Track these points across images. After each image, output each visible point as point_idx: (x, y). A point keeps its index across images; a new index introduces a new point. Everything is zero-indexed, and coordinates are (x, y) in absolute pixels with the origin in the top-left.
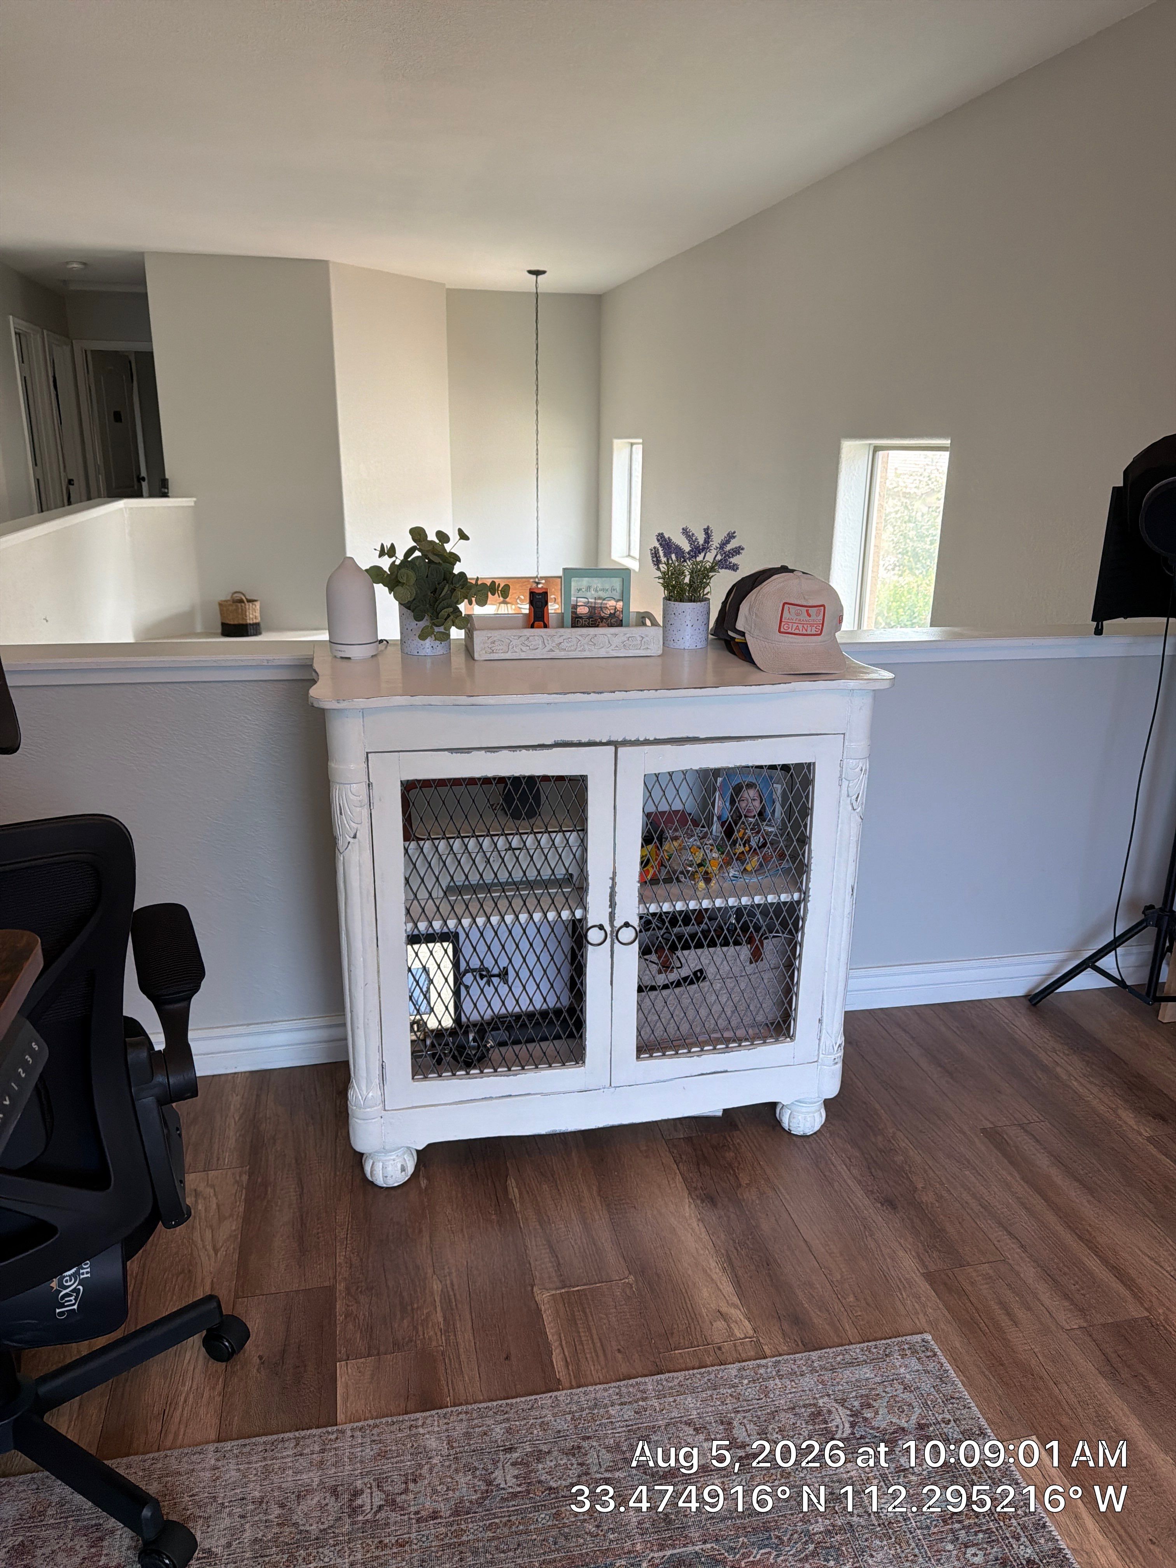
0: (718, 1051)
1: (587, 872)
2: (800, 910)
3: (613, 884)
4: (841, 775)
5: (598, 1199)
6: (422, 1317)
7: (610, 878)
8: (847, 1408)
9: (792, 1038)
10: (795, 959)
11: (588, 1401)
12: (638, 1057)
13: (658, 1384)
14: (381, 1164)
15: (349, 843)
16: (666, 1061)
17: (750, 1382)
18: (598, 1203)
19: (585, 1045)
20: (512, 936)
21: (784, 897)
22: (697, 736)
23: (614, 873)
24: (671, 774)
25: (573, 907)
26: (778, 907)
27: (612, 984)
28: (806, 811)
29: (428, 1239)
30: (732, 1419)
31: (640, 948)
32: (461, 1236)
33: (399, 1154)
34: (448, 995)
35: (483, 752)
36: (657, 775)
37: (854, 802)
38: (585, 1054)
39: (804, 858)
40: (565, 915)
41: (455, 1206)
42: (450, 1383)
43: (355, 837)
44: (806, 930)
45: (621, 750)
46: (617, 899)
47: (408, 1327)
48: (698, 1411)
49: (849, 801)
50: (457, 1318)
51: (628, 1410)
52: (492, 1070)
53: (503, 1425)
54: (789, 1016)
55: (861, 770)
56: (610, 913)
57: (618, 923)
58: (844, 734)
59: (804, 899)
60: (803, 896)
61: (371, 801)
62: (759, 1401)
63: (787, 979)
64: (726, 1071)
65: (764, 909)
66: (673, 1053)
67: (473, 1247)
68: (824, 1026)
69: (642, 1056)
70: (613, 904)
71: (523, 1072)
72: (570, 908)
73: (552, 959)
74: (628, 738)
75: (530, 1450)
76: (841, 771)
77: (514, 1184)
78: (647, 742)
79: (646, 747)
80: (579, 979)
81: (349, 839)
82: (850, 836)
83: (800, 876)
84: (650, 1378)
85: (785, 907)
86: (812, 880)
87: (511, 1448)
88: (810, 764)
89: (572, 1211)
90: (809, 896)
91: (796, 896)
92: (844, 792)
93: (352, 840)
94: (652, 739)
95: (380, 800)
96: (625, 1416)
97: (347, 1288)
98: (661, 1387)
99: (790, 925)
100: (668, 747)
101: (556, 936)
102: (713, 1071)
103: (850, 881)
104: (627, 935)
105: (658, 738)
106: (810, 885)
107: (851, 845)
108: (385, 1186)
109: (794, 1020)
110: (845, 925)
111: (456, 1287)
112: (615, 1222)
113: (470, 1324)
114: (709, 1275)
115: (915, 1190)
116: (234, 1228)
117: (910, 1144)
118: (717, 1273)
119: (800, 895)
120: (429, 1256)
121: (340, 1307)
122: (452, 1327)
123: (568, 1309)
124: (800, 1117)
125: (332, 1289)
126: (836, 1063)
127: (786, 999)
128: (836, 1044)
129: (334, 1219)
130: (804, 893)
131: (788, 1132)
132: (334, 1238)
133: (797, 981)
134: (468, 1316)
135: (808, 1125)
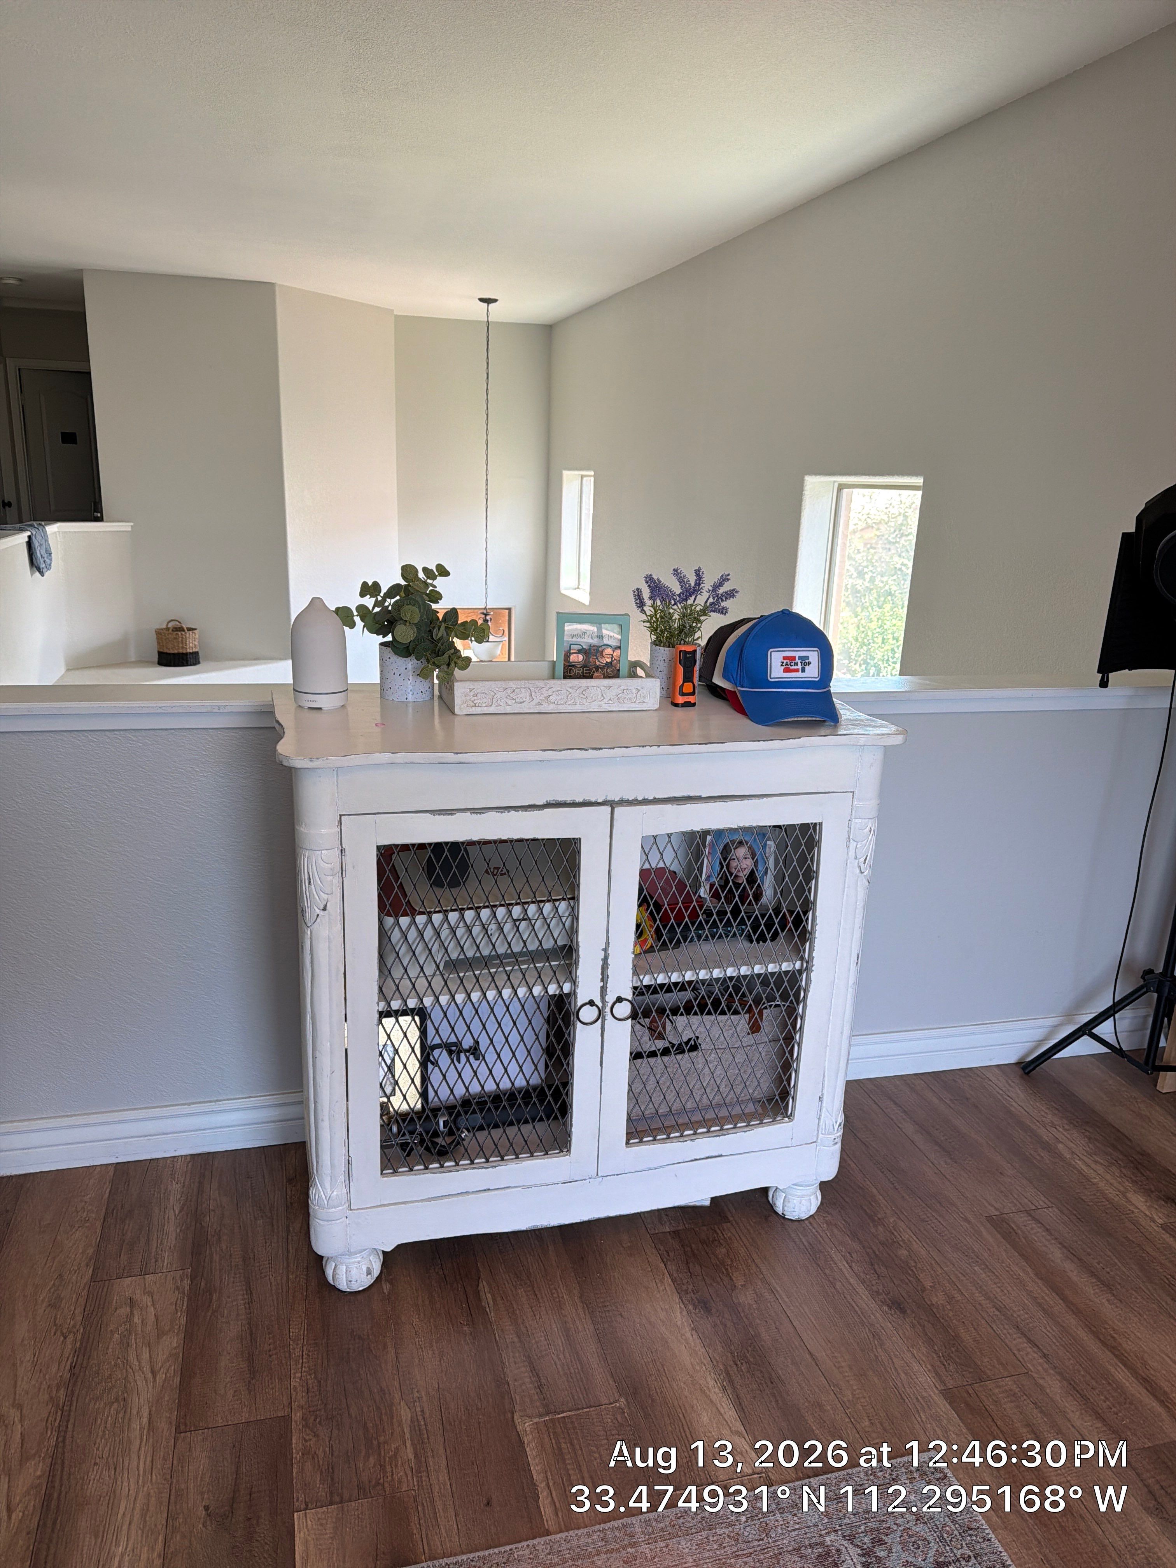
0: (712, 1134)
1: (578, 941)
2: (801, 980)
3: (605, 957)
4: (849, 836)
5: (579, 1305)
6: (390, 1454)
7: (603, 950)
8: (857, 1546)
9: (790, 1117)
10: (795, 1033)
12: (627, 1143)
14: (344, 1267)
15: (318, 915)
16: (656, 1146)
18: (580, 1310)
19: (569, 1129)
20: (494, 1014)
21: (785, 966)
22: (699, 794)
23: (607, 944)
24: (669, 836)
25: (561, 980)
26: (779, 977)
27: (601, 1064)
28: (811, 876)
31: (633, 1025)
32: (430, 1351)
33: (366, 1257)
34: (414, 1066)
35: (468, 814)
36: (655, 837)
37: (862, 865)
38: (570, 1141)
39: (807, 924)
40: (552, 989)
41: (422, 1315)
42: (424, 1536)
43: (324, 909)
44: (808, 1003)
45: (618, 811)
46: (609, 971)
47: (375, 1466)
49: (856, 864)
50: (430, 1454)
52: (468, 1162)
54: (788, 1093)
55: (870, 831)
56: (602, 988)
57: (610, 998)
58: (853, 792)
59: (807, 969)
60: (805, 965)
61: (344, 871)
63: (787, 1054)
64: (721, 1156)
65: (765, 979)
66: (665, 1136)
67: (443, 1364)
68: (824, 1104)
69: (632, 1141)
70: (604, 978)
74: (625, 798)
76: (849, 832)
77: (487, 1289)
78: (645, 802)
79: (642, 806)
80: (565, 1059)
81: (318, 912)
82: (856, 903)
83: (803, 944)
85: (786, 977)
86: (816, 948)
88: (816, 824)
89: (552, 1320)
90: (813, 966)
91: (798, 965)
92: (852, 854)
93: (321, 913)
94: (649, 797)
95: (354, 868)
97: (304, 1418)
98: (650, 1529)
99: (792, 997)
100: (666, 807)
101: (541, 1013)
102: (705, 1155)
103: (855, 949)
104: (622, 1009)
105: (657, 797)
106: (814, 954)
107: (857, 911)
108: (348, 1290)
109: (793, 1098)
110: (850, 997)
111: (427, 1415)
112: (600, 1333)
113: (445, 1462)
114: (708, 1397)
115: (924, 1290)
116: (175, 1345)
117: (913, 1236)
118: (716, 1393)
119: (802, 965)
120: (396, 1377)
121: (296, 1441)
122: (424, 1464)
123: (554, 1441)
124: (796, 1201)
125: (287, 1419)
126: (836, 1143)
127: (785, 1076)
128: (836, 1122)
129: (287, 1332)
130: (807, 962)
131: (783, 1217)
132: (287, 1355)
133: (798, 1056)
134: (442, 1451)
135: (804, 1209)
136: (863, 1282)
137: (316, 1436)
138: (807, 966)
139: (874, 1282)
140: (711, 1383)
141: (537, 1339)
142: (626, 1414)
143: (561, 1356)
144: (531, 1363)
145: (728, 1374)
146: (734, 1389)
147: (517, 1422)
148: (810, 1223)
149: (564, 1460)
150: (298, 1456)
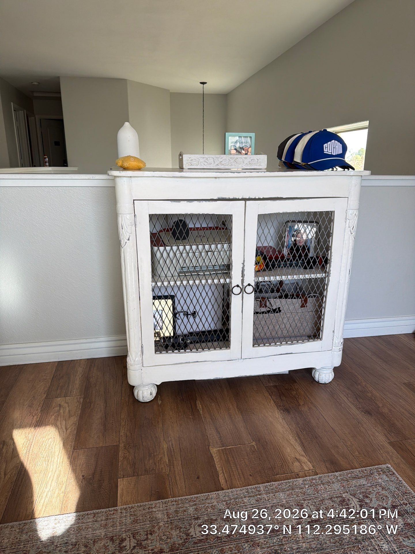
0: (288, 344)
1: (232, 260)
2: (325, 281)
3: (243, 266)
5: (237, 410)
6: (159, 459)
7: (242, 263)
8: (357, 498)
9: (321, 339)
10: (323, 303)
11: (233, 495)
12: (253, 346)
13: (266, 487)
14: (141, 391)
15: (126, 242)
16: (265, 348)
17: (309, 486)
18: (237, 411)
19: (230, 340)
21: (319, 276)
22: (282, 197)
23: (244, 261)
24: (270, 215)
25: (226, 277)
26: (316, 279)
27: (242, 312)
28: (330, 235)
29: (161, 425)
30: (302, 503)
31: (255, 297)
32: (176, 424)
33: (149, 387)
36: (264, 215)
37: (351, 230)
38: (230, 344)
39: (328, 256)
40: (222, 281)
41: (173, 412)
42: (171, 489)
43: (129, 240)
44: (328, 290)
45: (248, 202)
46: (245, 273)
47: (152, 463)
48: (286, 500)
49: (349, 230)
50: (175, 459)
51: (252, 499)
52: (190, 350)
53: (194, 507)
54: (320, 329)
55: (355, 215)
56: (242, 278)
57: (245, 284)
58: (348, 198)
59: (328, 276)
60: (327, 274)
61: (136, 224)
62: (315, 495)
63: (319, 313)
64: (292, 353)
66: (269, 344)
67: (181, 429)
68: (335, 334)
69: (255, 346)
70: (243, 275)
71: (203, 351)
72: (224, 277)
73: (216, 301)
74: (251, 197)
75: (207, 519)
76: (346, 216)
77: (199, 403)
78: (259, 199)
79: (259, 201)
80: (228, 310)
81: (126, 241)
82: (349, 247)
83: (326, 265)
84: (262, 485)
85: (319, 280)
86: (331, 266)
87: (198, 518)
88: (332, 211)
89: (225, 415)
90: (330, 274)
91: (324, 275)
92: (347, 225)
93: (128, 241)
94: (262, 198)
95: (140, 223)
96: (251, 502)
97: (125, 446)
98: (267, 489)
99: (321, 288)
100: (269, 201)
101: (218, 290)
102: (286, 353)
103: (349, 267)
104: (249, 289)
105: (264, 197)
106: (331, 269)
107: (349, 251)
108: (143, 401)
109: (322, 331)
110: (346, 288)
111: (174, 446)
112: (245, 419)
113: (180, 463)
114: (290, 442)
115: (379, 407)
116: (75, 420)
117: (373, 389)
118: (293, 441)
119: (326, 275)
120: (162, 433)
121: (121, 454)
122: (172, 463)
123: (225, 456)
124: (323, 375)
125: (118, 446)
126: (340, 351)
127: (318, 321)
128: (340, 342)
129: (120, 417)
130: (328, 273)
131: (318, 382)
132: (119, 424)
133: (324, 313)
134: (180, 459)
135: (327, 379)
136: (353, 404)
137: (129, 452)
138: (328, 274)
139: (358, 404)
140: (291, 438)
141: (219, 421)
142: (256, 448)
143: (229, 427)
144: (217, 429)
145: (298, 434)
146: (301, 440)
147: (210, 450)
148: (330, 384)
149: (230, 463)
150: (121, 459)
